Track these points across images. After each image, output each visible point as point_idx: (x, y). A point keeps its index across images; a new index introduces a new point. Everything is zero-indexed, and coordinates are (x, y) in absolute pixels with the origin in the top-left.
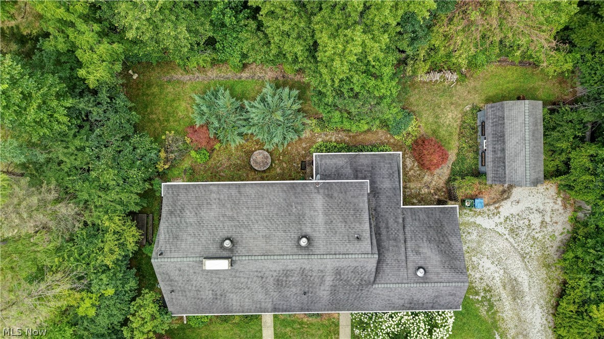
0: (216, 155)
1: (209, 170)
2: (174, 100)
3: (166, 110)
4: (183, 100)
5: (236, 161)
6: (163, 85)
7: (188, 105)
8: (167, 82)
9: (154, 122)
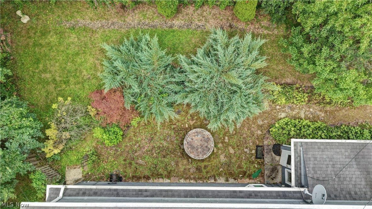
0: (133, 133)
1: (121, 155)
2: (77, 54)
3: (65, 68)
4: (91, 54)
5: (161, 142)
6: (64, 32)
7: (96, 61)
8: (69, 28)
9: (48, 83)
